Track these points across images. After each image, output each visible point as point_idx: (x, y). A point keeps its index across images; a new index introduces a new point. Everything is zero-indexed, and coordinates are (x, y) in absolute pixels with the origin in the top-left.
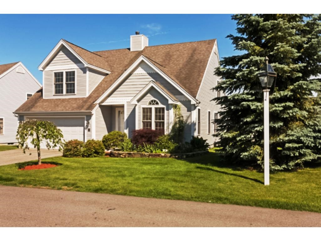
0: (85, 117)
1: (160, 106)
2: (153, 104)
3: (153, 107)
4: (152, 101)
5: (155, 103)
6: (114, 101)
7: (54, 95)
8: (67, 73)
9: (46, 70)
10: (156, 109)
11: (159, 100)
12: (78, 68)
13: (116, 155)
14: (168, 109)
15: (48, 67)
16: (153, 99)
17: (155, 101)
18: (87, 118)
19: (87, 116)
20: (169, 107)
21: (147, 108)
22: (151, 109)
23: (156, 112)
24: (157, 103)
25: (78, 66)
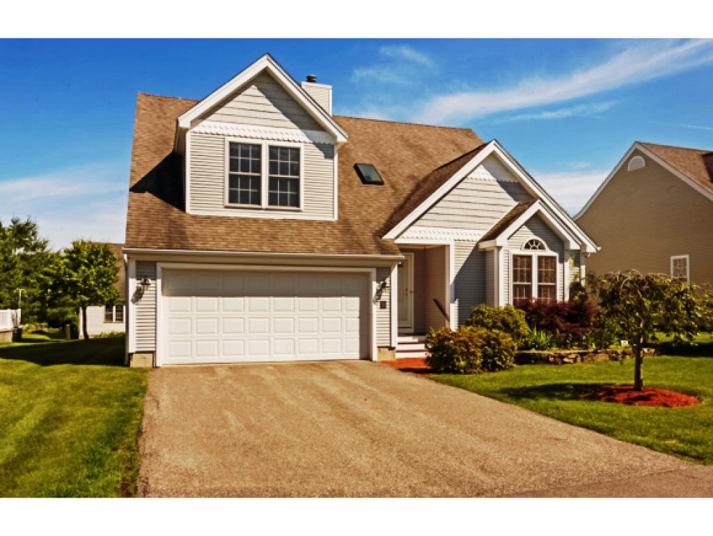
0: (373, 272)
1: (548, 252)
2: (534, 248)
3: (535, 254)
4: (531, 242)
5: (537, 247)
6: (424, 235)
7: (226, 207)
8: (271, 148)
9: (196, 129)
10: (540, 258)
11: (545, 240)
12: (307, 140)
13: (551, 359)
14: (562, 261)
15: (205, 123)
16: (533, 237)
17: (537, 242)
18: (377, 274)
19: (379, 269)
20: (564, 255)
21: (522, 257)
22: (530, 257)
23: (540, 266)
24: (542, 248)
25: (308, 136)
